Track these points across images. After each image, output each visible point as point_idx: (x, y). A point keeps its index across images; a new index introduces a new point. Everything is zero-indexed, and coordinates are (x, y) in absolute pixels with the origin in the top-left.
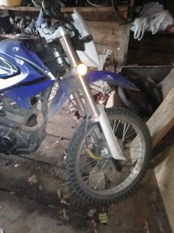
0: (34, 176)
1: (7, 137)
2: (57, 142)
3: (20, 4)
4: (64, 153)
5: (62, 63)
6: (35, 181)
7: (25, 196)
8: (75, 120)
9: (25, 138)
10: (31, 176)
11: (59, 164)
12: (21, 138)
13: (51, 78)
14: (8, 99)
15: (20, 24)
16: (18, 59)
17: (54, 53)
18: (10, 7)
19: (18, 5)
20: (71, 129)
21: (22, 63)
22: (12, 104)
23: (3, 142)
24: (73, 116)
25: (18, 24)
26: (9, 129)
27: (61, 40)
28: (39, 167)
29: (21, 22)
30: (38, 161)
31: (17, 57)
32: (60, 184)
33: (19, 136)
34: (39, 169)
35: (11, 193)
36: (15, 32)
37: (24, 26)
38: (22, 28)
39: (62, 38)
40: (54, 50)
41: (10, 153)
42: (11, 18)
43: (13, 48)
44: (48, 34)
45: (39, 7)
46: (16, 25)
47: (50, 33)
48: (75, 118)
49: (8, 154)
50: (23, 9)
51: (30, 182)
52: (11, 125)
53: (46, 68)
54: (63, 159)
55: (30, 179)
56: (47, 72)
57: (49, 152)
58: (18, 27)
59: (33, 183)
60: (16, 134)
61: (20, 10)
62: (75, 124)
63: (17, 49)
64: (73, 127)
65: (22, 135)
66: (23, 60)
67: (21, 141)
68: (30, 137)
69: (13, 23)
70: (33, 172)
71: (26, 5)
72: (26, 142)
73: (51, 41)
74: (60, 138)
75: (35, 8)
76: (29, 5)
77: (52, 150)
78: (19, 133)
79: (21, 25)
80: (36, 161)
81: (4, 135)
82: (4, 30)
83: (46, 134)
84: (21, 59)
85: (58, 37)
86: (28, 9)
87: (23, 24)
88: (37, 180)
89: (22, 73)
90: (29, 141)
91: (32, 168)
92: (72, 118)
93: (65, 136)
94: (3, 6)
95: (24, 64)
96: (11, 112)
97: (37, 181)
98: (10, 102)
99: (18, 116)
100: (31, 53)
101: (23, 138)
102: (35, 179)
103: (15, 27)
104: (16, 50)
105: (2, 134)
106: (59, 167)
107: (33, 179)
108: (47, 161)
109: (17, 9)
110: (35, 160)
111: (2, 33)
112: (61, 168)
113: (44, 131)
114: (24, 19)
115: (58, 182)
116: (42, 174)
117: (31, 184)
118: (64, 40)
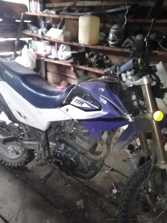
0: (82, 201)
1: (72, 160)
2: (107, 172)
3: (97, 43)
4: (113, 185)
5: (137, 106)
6: (83, 207)
7: (72, 219)
8: (127, 154)
9: (87, 164)
10: (79, 200)
11: (107, 196)
12: (83, 163)
13: (129, 120)
14: (81, 127)
15: (93, 58)
16: (102, 98)
17: (132, 96)
18: (89, 45)
19: (95, 43)
20: (122, 162)
21: (105, 102)
22: (84, 131)
23: (68, 163)
24: (126, 148)
25: (92, 59)
26: (75, 153)
27: (143, 87)
28: (87, 193)
29: (95, 57)
30: (87, 186)
31: (101, 97)
32: (106, 218)
33: (82, 160)
34: (87, 194)
35: (59, 210)
36: (88, 65)
37: (96, 61)
38: (94, 62)
39: (144, 86)
40: (132, 94)
41: (71, 174)
42: (87, 53)
43: (99, 88)
44: (132, 80)
45: (113, 47)
46: (89, 59)
47: (134, 80)
48: (128, 151)
49: (69, 175)
50: (99, 47)
51: (78, 206)
52: (79, 150)
53: (126, 110)
54: (111, 192)
55: (78, 203)
56: (126, 114)
57: (99, 180)
58: (90, 61)
59: (80, 208)
60: (80, 158)
61: (96, 48)
62: (127, 157)
63: (103, 90)
64: (125, 161)
65: (85, 161)
66: (107, 100)
67: (82, 166)
68: (91, 164)
69: (87, 58)
70: (82, 196)
71: (102, 45)
72: (86, 168)
73: (131, 86)
74: (110, 169)
75: (109, 47)
76: (105, 45)
77: (102, 179)
78: (83, 158)
79: (94, 60)
80: (85, 186)
81: (71, 157)
82: (79, 62)
83: (104, 164)
84: (105, 99)
85: (141, 85)
86: (103, 48)
87: (96, 59)
88: (84, 205)
89: (102, 110)
90: (89, 168)
91: (81, 192)
92: (125, 150)
93: (115, 168)
94: (84, 44)
95: (106, 104)
96: (81, 138)
97: (84, 207)
98: (82, 129)
99: (85, 142)
100: (114, 95)
101: (85, 164)
102: (82, 205)
103: (88, 61)
104: (101, 90)
105: (69, 156)
106: (106, 199)
107: (80, 203)
108: (96, 189)
109: (95, 47)
110: (85, 184)
111: (77, 64)
112: (108, 201)
113: (103, 161)
114: (97, 55)
115: (103, 215)
116: (89, 201)
117: (79, 208)
118: (145, 88)
